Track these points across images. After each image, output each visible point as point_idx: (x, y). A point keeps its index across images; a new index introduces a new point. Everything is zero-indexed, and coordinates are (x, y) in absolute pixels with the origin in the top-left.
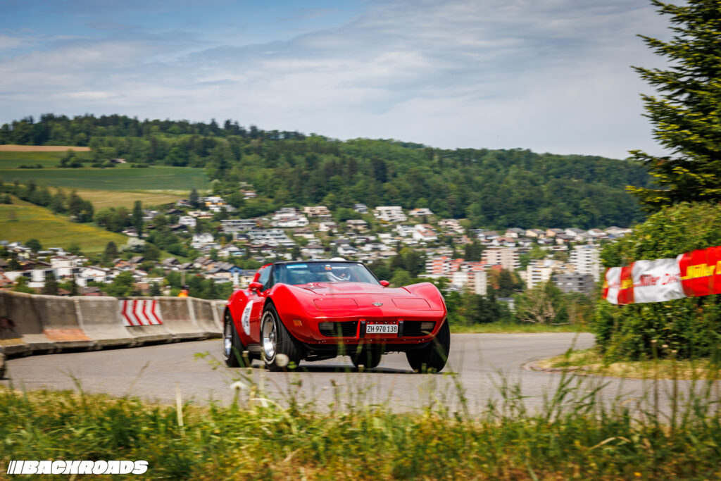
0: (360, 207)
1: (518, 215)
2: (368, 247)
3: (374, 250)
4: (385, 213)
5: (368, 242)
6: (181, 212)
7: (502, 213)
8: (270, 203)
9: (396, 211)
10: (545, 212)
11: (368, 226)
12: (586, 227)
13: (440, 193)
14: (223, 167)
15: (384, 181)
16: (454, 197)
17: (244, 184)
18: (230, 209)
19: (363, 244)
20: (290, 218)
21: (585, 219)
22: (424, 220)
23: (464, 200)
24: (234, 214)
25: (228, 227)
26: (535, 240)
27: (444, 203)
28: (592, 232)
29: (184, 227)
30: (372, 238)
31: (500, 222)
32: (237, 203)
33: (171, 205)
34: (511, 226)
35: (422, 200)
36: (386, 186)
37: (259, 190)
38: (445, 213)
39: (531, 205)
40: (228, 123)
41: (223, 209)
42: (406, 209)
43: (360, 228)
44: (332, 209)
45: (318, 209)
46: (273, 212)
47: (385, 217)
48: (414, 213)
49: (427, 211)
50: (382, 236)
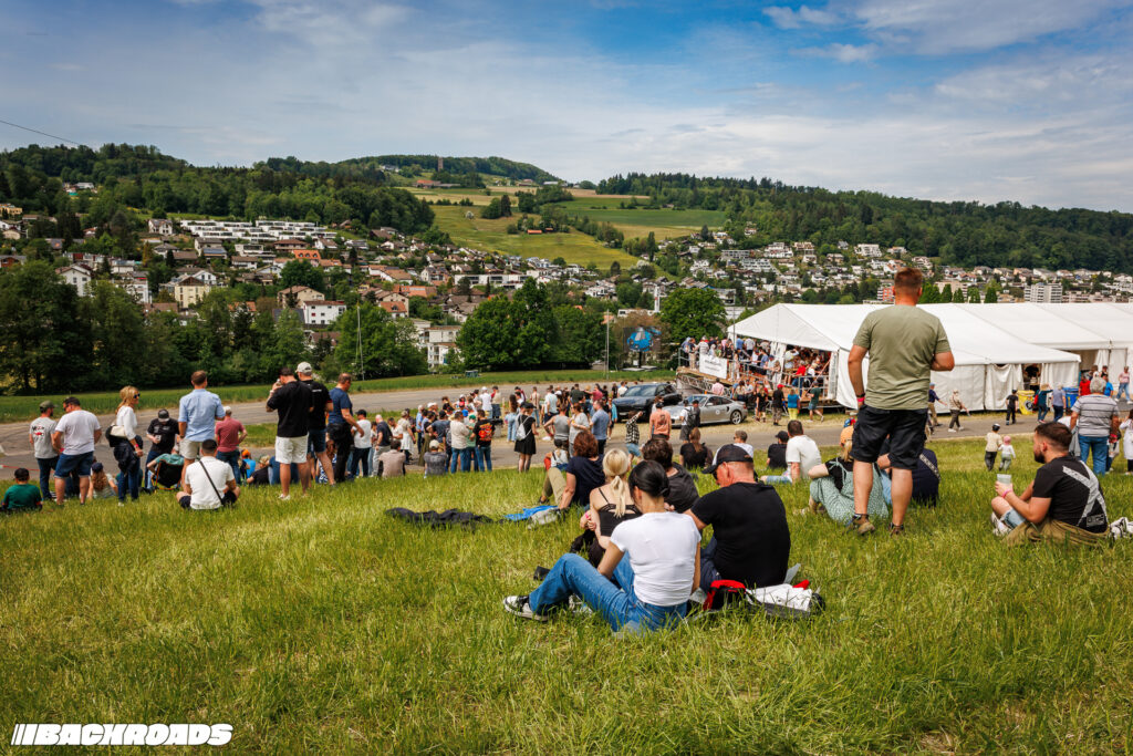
0: (843, 244)
1: (988, 255)
2: (839, 276)
3: (843, 279)
4: (864, 249)
5: (840, 272)
6: (692, 243)
7: (973, 252)
8: (767, 238)
9: (874, 249)
10: (1015, 254)
11: (846, 259)
12: (1055, 268)
13: (918, 235)
14: (739, 209)
15: (869, 222)
16: (929, 238)
17: (750, 223)
18: (731, 241)
19: (835, 274)
20: (779, 250)
21: (1055, 261)
22: (898, 256)
23: (940, 241)
24: (734, 247)
25: (725, 257)
26: (997, 277)
27: (920, 243)
28: (1059, 273)
29: (690, 254)
30: (845, 269)
31: (969, 261)
32: (739, 237)
33: (685, 238)
34: (979, 264)
35: (900, 240)
36: (869, 227)
37: (760, 228)
38: (921, 252)
39: (1002, 247)
40: (764, 180)
41: (725, 242)
42: (883, 247)
43: (837, 261)
44: (818, 244)
45: (805, 244)
46: (766, 246)
47: (863, 253)
48: (891, 250)
49: (903, 250)
50: (854, 268)
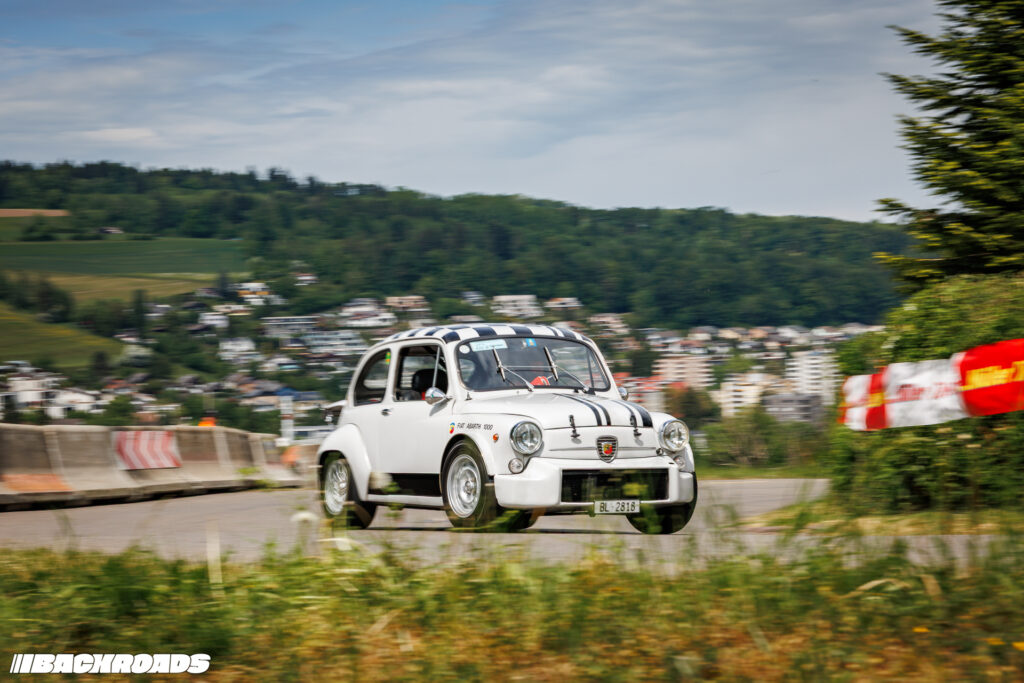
0: (472, 297)
1: (708, 307)
4: (507, 303)
6: (205, 306)
7: (685, 303)
8: (337, 293)
9: (526, 303)
10: (749, 302)
12: (810, 323)
13: (592, 275)
14: (267, 238)
15: (506, 255)
16: (612, 280)
17: (296, 263)
18: (278, 301)
20: (365, 313)
21: (808, 311)
22: (568, 315)
23: (628, 286)
24: (283, 309)
25: (278, 328)
26: (733, 343)
28: (821, 332)
29: (209, 329)
31: (681, 317)
32: (287, 291)
33: (187, 297)
34: (699, 322)
35: (566, 286)
36: (511, 264)
37: (321, 272)
38: (599, 305)
39: (729, 291)
40: (272, 172)
41: (267, 301)
42: (542, 298)
44: (429, 298)
45: (410, 300)
46: (340, 305)
47: (509, 311)
48: (552, 304)
49: (571, 302)
